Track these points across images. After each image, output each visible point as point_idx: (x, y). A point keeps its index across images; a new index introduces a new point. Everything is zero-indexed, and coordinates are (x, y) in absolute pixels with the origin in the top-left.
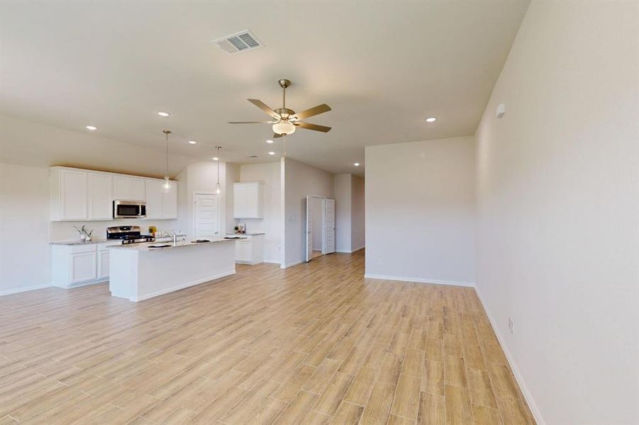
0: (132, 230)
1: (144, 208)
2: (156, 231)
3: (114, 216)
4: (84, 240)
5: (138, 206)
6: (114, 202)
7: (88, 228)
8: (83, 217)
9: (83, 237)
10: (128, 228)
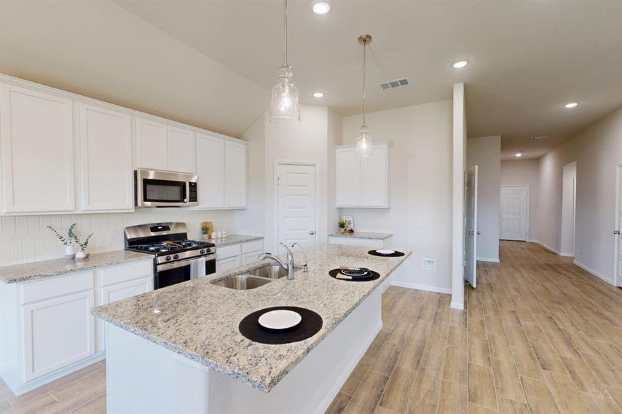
0: (172, 231)
1: (194, 186)
2: (212, 231)
3: (136, 204)
4: (73, 257)
5: (184, 183)
6: (136, 173)
7: (84, 230)
8: (66, 205)
9: (69, 251)
10: (166, 228)
